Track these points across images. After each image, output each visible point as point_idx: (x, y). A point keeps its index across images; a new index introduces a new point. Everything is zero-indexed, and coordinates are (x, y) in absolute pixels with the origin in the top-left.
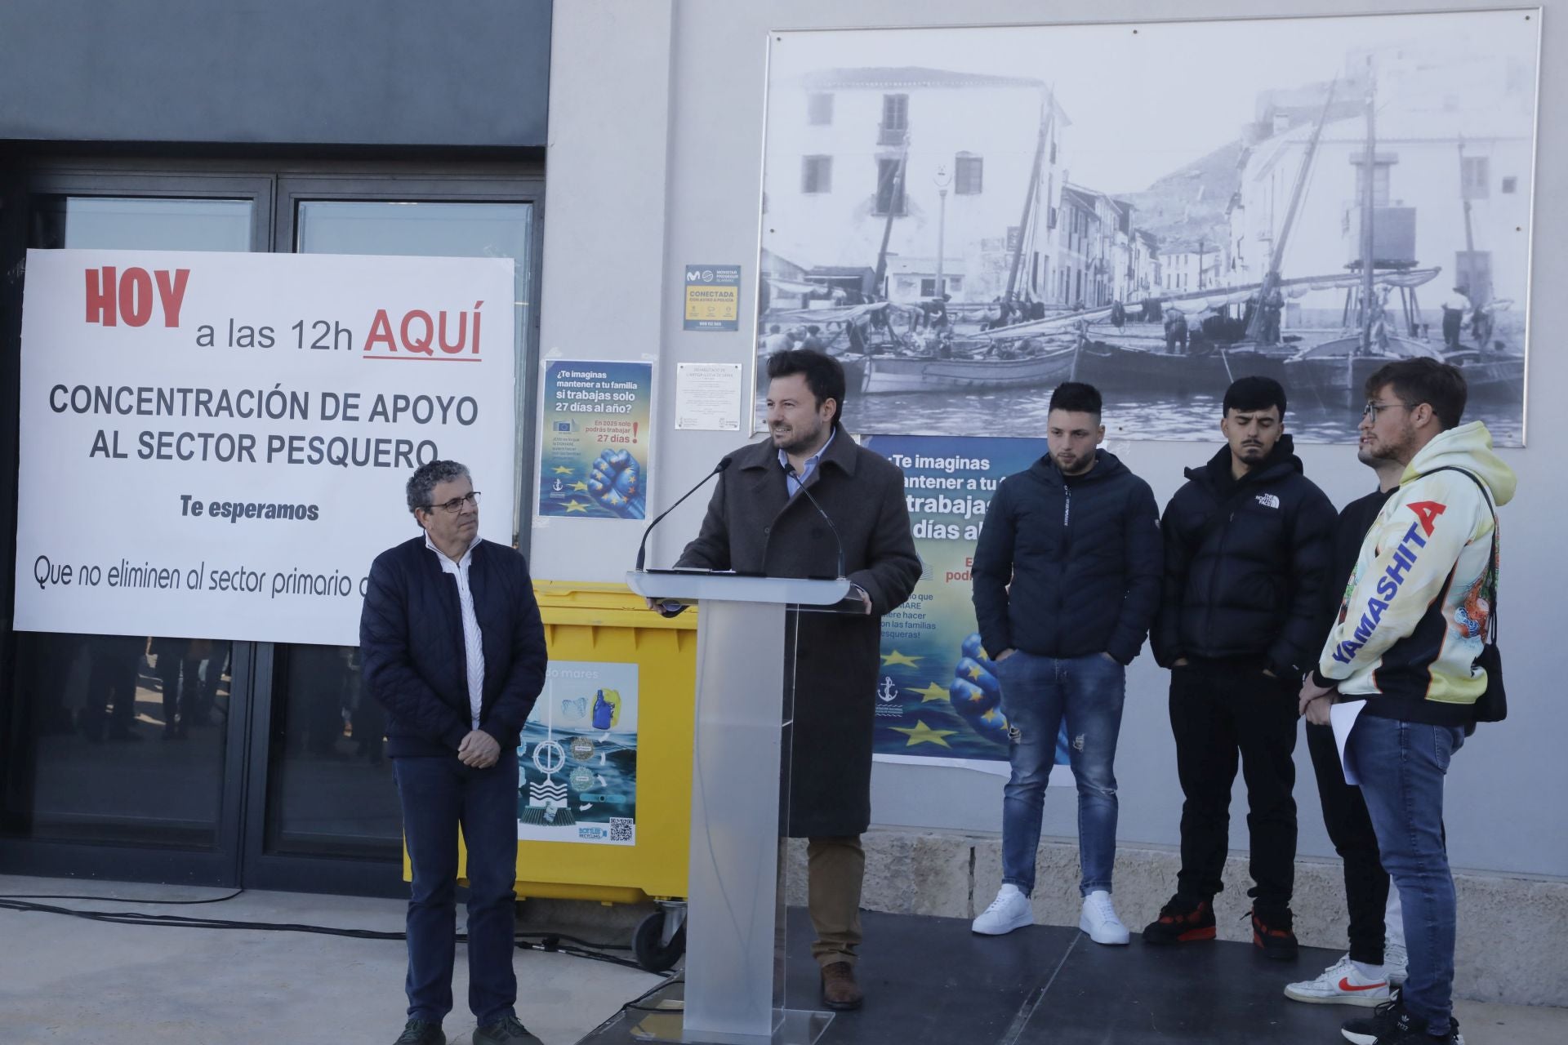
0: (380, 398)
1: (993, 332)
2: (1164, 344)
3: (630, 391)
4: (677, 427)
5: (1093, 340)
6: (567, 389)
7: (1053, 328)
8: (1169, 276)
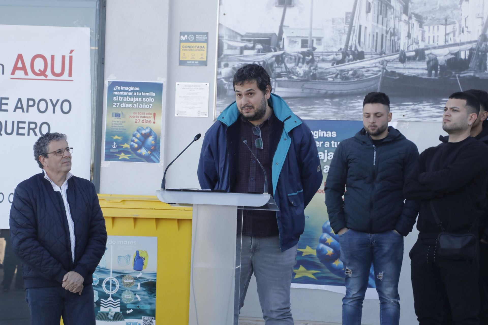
0: (20, 100)
1: (338, 67)
2: (426, 72)
3: (152, 97)
4: (176, 115)
5: (389, 70)
6: (119, 96)
7: (369, 64)
8: (429, 37)
